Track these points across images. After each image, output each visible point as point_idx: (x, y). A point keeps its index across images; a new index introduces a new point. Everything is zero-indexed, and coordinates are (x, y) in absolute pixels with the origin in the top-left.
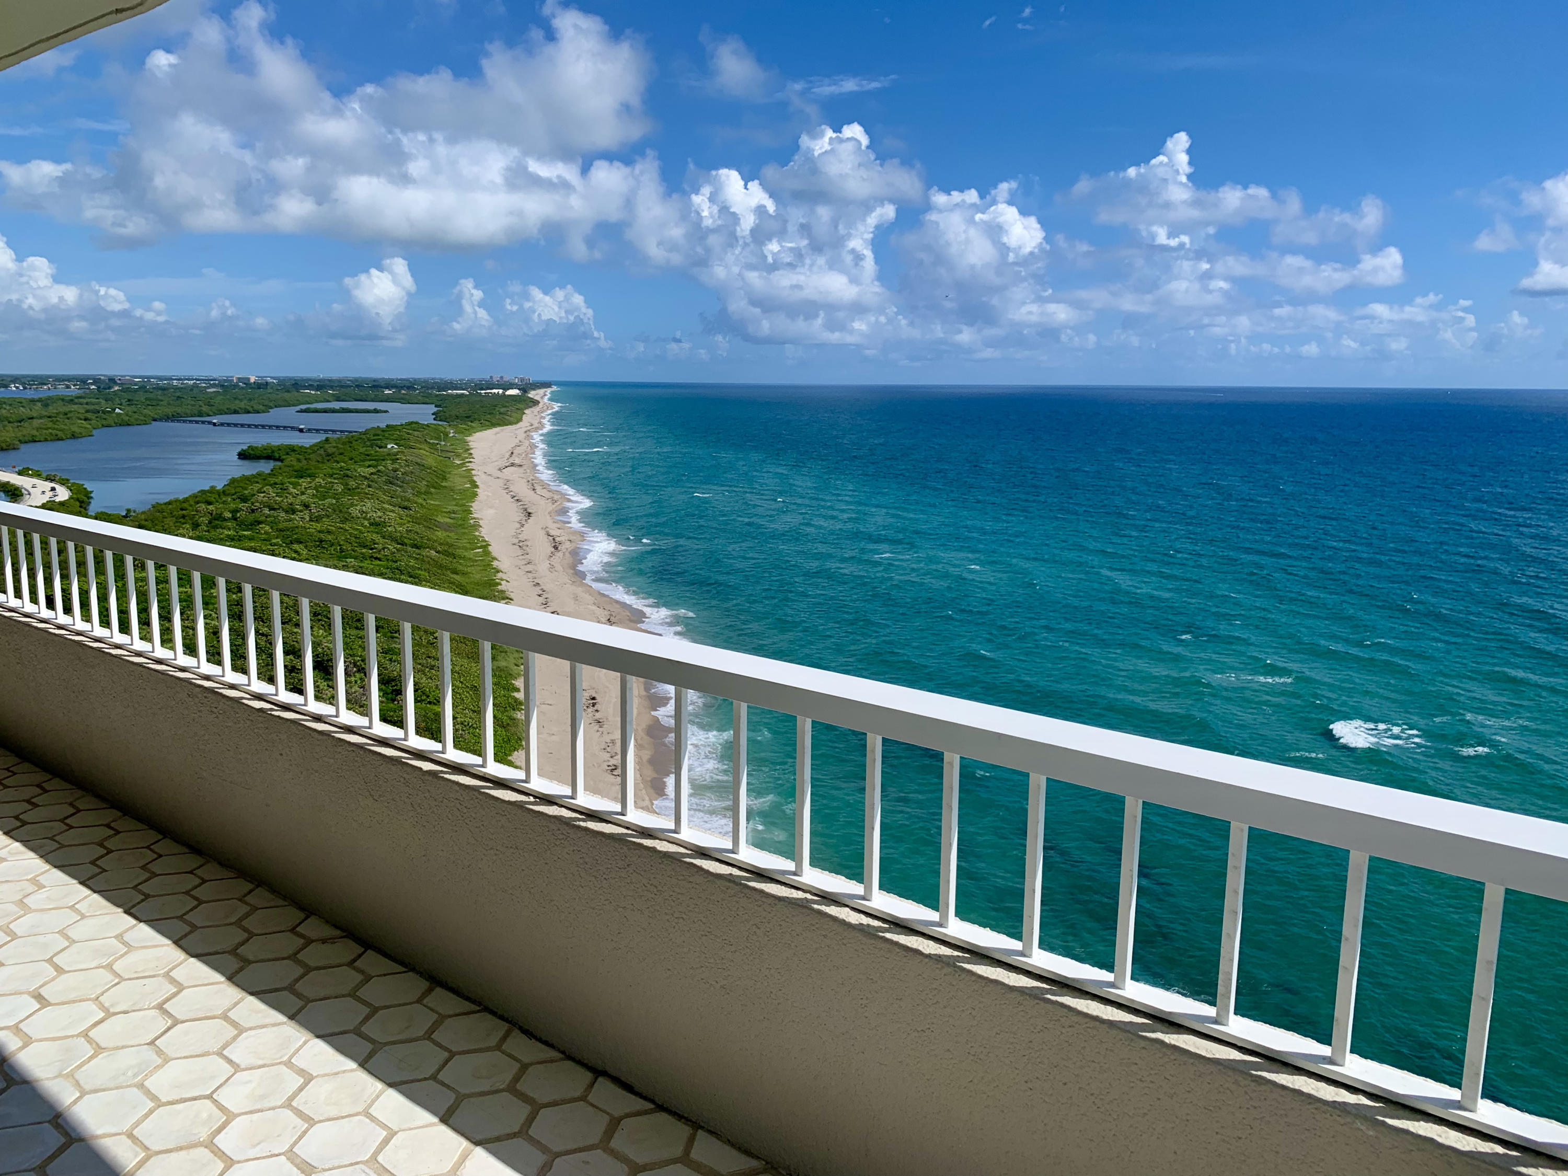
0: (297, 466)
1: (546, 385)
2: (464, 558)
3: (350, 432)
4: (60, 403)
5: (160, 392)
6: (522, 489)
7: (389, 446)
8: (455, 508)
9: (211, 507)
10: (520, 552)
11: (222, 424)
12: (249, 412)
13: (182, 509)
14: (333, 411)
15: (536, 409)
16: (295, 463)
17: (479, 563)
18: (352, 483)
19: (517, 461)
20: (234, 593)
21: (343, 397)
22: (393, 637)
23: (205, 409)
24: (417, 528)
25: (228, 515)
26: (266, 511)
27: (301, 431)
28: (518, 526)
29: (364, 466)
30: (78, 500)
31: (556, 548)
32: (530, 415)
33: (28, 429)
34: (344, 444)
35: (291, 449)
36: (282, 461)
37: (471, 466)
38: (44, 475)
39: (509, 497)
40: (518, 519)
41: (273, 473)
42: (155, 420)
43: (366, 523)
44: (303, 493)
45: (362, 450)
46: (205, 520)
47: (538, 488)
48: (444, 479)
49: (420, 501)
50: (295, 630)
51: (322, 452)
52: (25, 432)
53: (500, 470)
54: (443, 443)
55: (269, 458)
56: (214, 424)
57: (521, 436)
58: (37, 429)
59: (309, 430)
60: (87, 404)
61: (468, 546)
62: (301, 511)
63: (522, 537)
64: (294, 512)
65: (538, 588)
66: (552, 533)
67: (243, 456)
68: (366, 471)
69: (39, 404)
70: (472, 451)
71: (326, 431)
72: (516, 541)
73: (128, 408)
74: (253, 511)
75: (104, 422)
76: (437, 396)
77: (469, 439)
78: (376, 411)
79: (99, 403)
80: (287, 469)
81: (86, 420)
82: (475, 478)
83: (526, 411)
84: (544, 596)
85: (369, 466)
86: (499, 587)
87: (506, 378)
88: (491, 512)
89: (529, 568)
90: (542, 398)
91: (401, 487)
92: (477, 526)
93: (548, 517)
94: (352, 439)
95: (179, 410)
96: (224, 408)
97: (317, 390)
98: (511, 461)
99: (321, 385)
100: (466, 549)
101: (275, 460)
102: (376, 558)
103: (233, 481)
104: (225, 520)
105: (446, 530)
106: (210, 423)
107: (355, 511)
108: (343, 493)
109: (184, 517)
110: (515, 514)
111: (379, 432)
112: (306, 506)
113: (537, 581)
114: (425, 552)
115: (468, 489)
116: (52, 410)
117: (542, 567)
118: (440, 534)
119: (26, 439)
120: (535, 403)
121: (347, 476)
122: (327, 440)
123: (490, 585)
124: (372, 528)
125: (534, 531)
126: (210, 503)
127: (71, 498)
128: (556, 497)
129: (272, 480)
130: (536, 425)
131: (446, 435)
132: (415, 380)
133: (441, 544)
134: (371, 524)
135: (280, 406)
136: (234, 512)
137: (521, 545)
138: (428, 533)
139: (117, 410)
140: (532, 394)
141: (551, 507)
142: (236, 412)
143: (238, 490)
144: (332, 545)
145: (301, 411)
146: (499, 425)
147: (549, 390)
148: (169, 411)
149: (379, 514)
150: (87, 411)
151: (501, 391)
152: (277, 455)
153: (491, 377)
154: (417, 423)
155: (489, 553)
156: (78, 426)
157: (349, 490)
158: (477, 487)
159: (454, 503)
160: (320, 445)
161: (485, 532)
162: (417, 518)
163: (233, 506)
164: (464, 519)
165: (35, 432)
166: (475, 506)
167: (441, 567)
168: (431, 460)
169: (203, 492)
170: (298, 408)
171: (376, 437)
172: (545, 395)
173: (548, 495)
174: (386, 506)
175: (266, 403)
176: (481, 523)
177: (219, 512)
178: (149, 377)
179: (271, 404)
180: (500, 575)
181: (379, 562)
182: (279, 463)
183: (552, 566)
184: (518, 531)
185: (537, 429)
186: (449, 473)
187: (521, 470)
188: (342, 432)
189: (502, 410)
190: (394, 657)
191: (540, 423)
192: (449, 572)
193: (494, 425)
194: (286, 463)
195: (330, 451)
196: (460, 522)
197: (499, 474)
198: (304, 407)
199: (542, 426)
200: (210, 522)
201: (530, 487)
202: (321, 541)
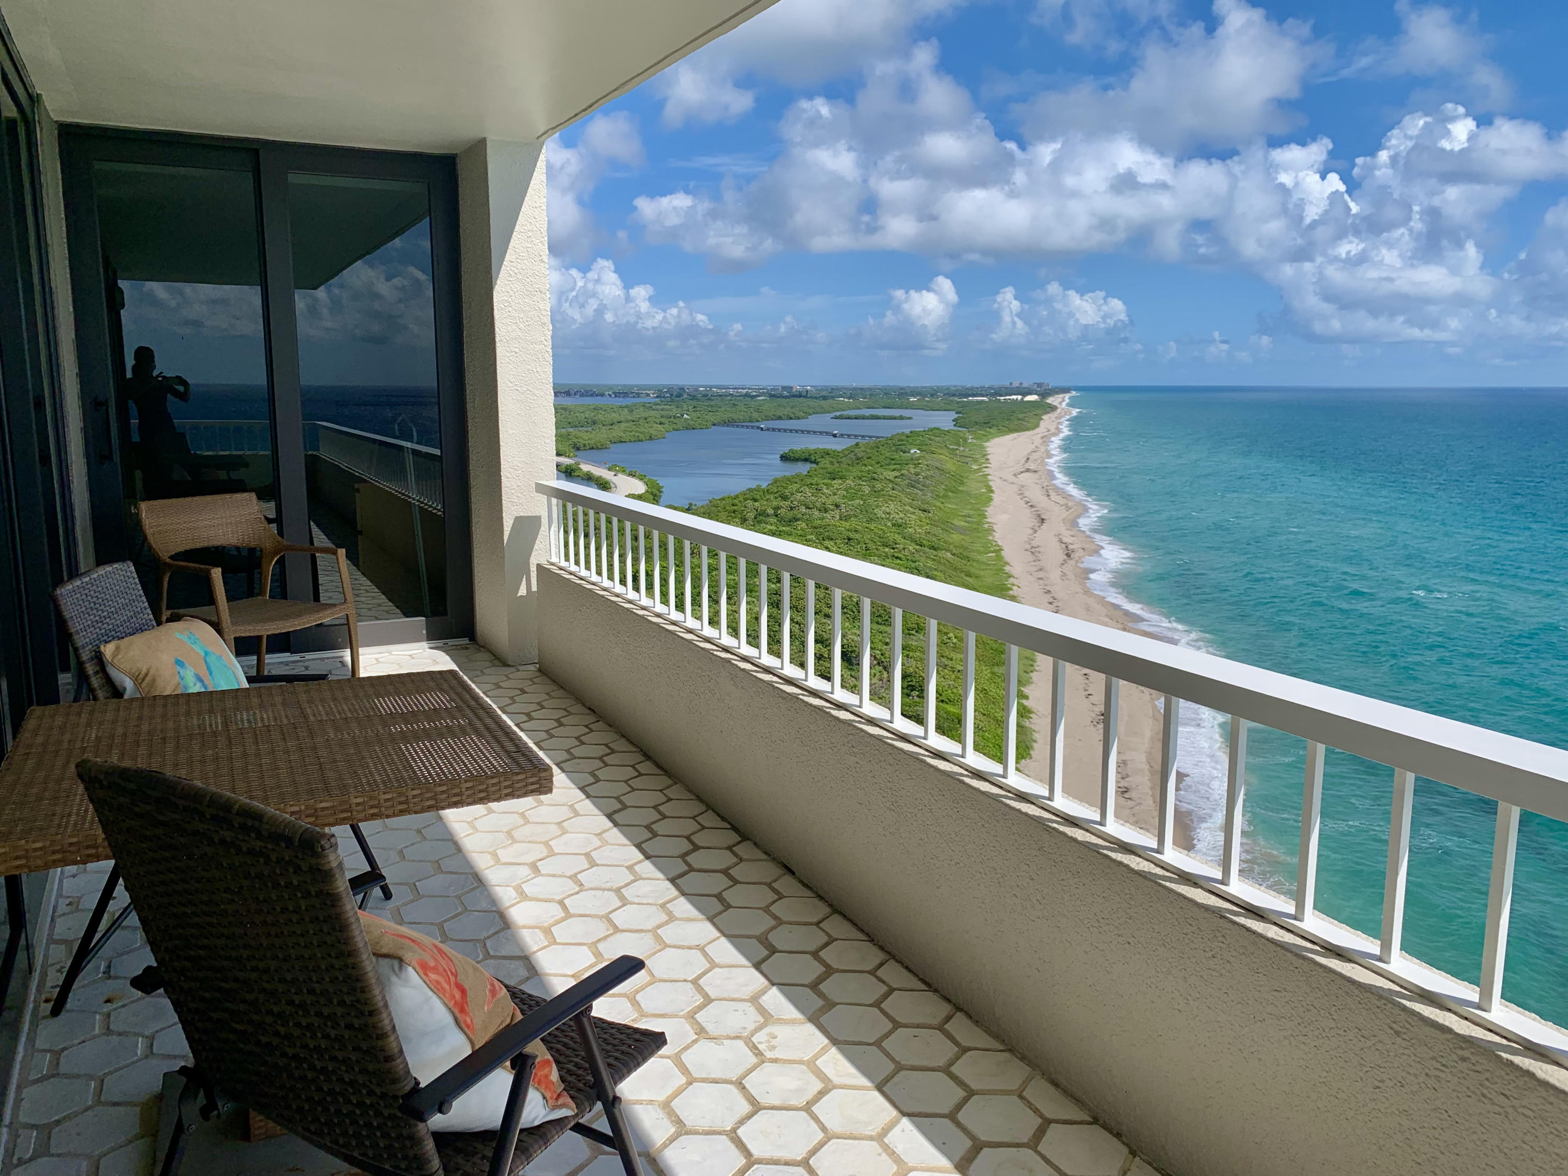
0: (830, 468)
1: (1066, 390)
2: (978, 561)
3: (878, 437)
4: (642, 409)
5: (719, 398)
6: (1036, 495)
7: (912, 451)
8: (971, 512)
9: (756, 504)
10: (1031, 558)
11: (768, 429)
12: (791, 418)
13: (733, 505)
14: (864, 418)
15: (1053, 415)
16: (828, 466)
17: (991, 567)
18: (879, 486)
19: (1032, 466)
20: (773, 583)
21: (872, 405)
22: (909, 634)
23: (755, 415)
24: (935, 530)
25: (770, 511)
26: (803, 509)
27: (835, 436)
28: (1031, 531)
29: (889, 469)
30: (652, 493)
31: (1068, 555)
32: (1047, 421)
33: (617, 432)
34: (872, 448)
35: (827, 453)
36: (817, 463)
37: (987, 471)
38: (627, 472)
39: (1023, 502)
40: (1031, 525)
41: (809, 475)
42: (714, 425)
43: (889, 524)
44: (835, 494)
45: (888, 455)
46: (751, 515)
47: (1052, 493)
48: (962, 483)
49: (939, 504)
50: (825, 621)
51: (852, 455)
52: (615, 434)
53: (1015, 475)
54: (962, 449)
55: (806, 460)
56: (762, 429)
57: (1038, 441)
58: (624, 431)
59: (842, 435)
60: (662, 410)
61: (982, 549)
62: (833, 510)
63: (1034, 543)
64: (826, 511)
65: (1049, 596)
66: (1065, 540)
67: (785, 458)
68: (891, 475)
69: (626, 410)
70: (988, 457)
71: (856, 436)
72: (1028, 547)
73: (694, 414)
74: (792, 508)
75: (676, 427)
76: (958, 402)
77: (986, 444)
78: (901, 418)
79: (671, 410)
80: (822, 471)
81: (661, 424)
82: (991, 483)
83: (1044, 417)
84: (1055, 604)
85: (894, 470)
86: (1011, 592)
87: (1025, 385)
88: (1005, 517)
89: (1041, 574)
90: (1060, 403)
91: (921, 490)
92: (991, 531)
93: (1062, 524)
94: (879, 444)
95: (735, 416)
96: (770, 414)
97: (849, 398)
98: (1027, 466)
99: (853, 393)
100: (980, 553)
101: (812, 462)
102: (897, 558)
103: (776, 481)
104: (768, 516)
105: (961, 534)
106: (758, 428)
107: (880, 513)
108: (869, 495)
109: (734, 512)
110: (1028, 518)
111: (904, 438)
112: (837, 506)
113: (1048, 588)
114: (941, 554)
115: (982, 494)
116: (636, 415)
117: (1054, 575)
118: (956, 537)
119: (615, 440)
120: (1053, 408)
121: (874, 479)
122: (857, 444)
123: (1002, 590)
124: (894, 529)
125: (1046, 538)
126: (755, 500)
127: (647, 491)
128: (1070, 504)
129: (809, 481)
130: (1053, 430)
131: (965, 440)
132: (938, 387)
133: (955, 547)
134: (894, 525)
135: (817, 413)
136: (777, 508)
137: (1034, 551)
138: (945, 536)
139: (685, 416)
140: (1050, 400)
141: (1065, 514)
142: (780, 418)
143: (780, 489)
144: (859, 543)
145: (836, 418)
146: (1017, 431)
147: (1067, 396)
148: (726, 416)
149: (901, 515)
150: (662, 417)
151: (1019, 397)
152: (813, 458)
153: (1011, 384)
154: (938, 429)
155: (1003, 557)
156: (655, 429)
157: (875, 492)
158: (992, 491)
159: (970, 507)
160: (851, 450)
161: (998, 537)
162: (935, 521)
163: (775, 503)
164: (979, 523)
165: (622, 434)
166: (990, 511)
167: (955, 569)
168: (950, 466)
169: (750, 490)
170: (833, 415)
171: (900, 443)
172: (1063, 401)
173: (1063, 501)
174: (907, 508)
175: (805, 409)
176: (995, 527)
177: (763, 508)
178: (711, 387)
179: (811, 411)
180: (1011, 580)
181: (899, 561)
182: (814, 466)
183: (1064, 575)
184: (1031, 537)
185: (1054, 435)
186: (967, 478)
187: (1036, 476)
188: (870, 437)
189: (1021, 416)
190: (911, 654)
191: (1057, 428)
192: (963, 575)
193: (1012, 431)
194: (820, 465)
195: (860, 455)
196: (975, 526)
197: (1013, 479)
198: (838, 414)
199: (1059, 431)
200: (755, 518)
201: (1045, 492)
202: (849, 539)
